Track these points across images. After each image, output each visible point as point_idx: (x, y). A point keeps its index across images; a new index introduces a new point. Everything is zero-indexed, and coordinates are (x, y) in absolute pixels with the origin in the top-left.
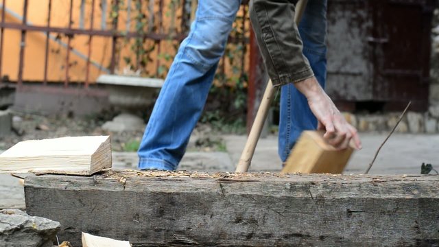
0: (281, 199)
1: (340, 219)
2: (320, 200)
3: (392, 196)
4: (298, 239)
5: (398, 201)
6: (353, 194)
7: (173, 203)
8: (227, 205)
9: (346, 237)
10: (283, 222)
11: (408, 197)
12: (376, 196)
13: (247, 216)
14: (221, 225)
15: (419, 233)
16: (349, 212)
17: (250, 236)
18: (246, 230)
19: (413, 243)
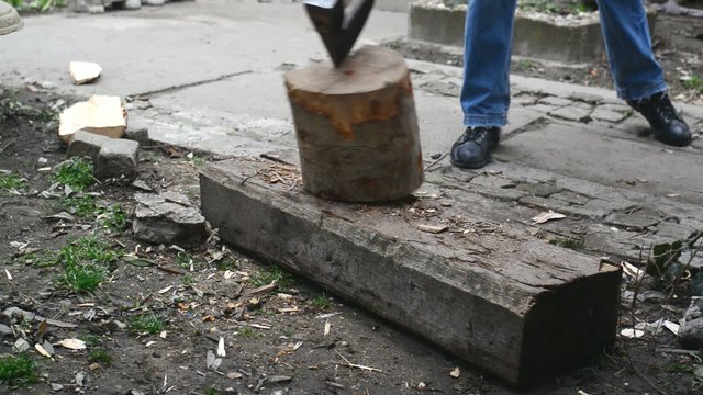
0: (361, 248)
1: (404, 290)
2: (390, 261)
3: (451, 282)
4: (371, 298)
5: (455, 290)
6: (419, 267)
7: (286, 223)
8: (322, 239)
9: (409, 312)
10: (360, 274)
11: (465, 290)
12: (437, 276)
13: (334, 256)
14: (317, 259)
15: (472, 336)
16: (413, 286)
17: (336, 279)
18: (333, 270)
19: (466, 346)
